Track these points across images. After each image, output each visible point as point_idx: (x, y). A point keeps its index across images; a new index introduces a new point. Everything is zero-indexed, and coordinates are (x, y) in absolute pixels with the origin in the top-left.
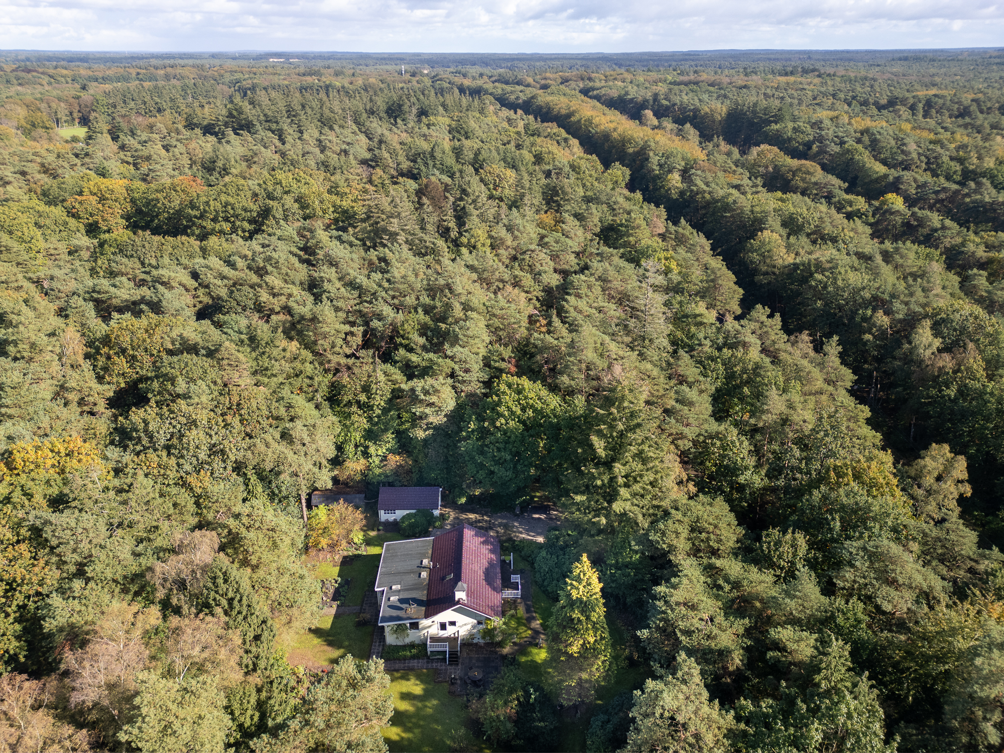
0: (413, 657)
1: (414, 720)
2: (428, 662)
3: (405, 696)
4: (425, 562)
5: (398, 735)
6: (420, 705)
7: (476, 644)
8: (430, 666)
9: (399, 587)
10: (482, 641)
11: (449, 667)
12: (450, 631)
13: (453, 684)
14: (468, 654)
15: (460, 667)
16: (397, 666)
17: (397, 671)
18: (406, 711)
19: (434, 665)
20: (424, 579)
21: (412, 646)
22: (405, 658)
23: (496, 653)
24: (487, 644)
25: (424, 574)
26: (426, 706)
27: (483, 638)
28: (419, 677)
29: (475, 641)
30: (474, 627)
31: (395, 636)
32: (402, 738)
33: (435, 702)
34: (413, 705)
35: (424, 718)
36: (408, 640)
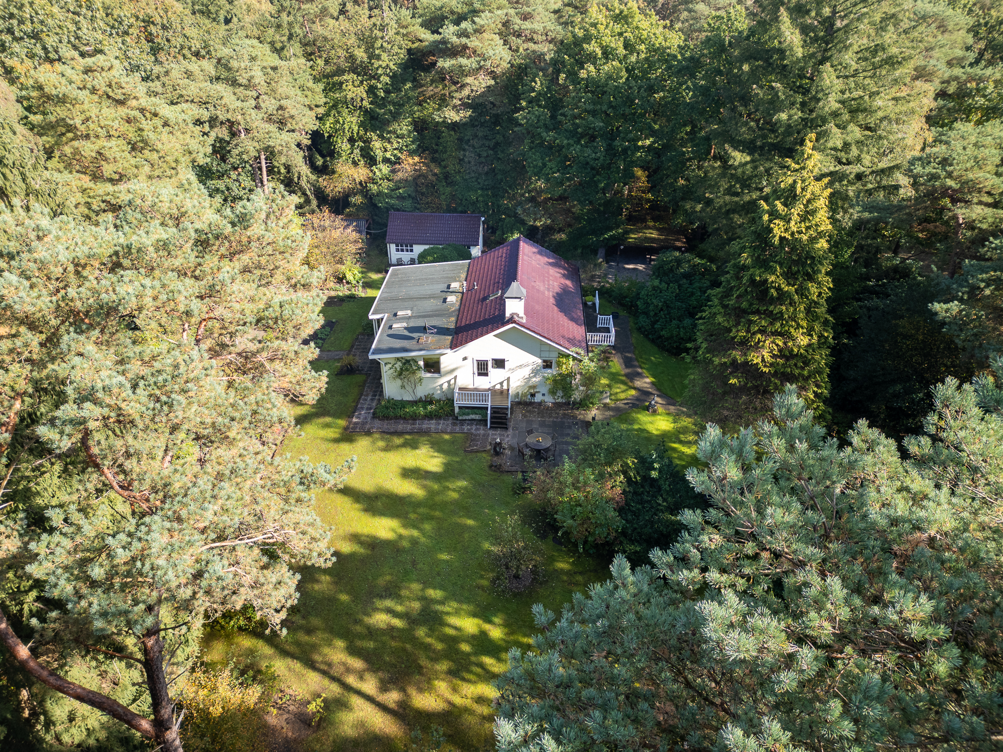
0: (429, 416)
1: (421, 510)
2: (454, 424)
3: (408, 473)
4: (455, 285)
5: (393, 530)
6: (436, 487)
7: (540, 404)
8: (457, 428)
9: (409, 313)
10: (549, 400)
11: (491, 432)
12: (495, 377)
13: (497, 454)
14: (524, 416)
15: (510, 432)
16: (400, 427)
17: (399, 434)
18: (410, 496)
19: (466, 428)
20: (453, 305)
21: (428, 401)
22: (414, 417)
23: (575, 417)
24: (557, 405)
25: (452, 299)
26: (448, 489)
27: (553, 392)
28: (438, 446)
29: (538, 398)
30: (535, 372)
31: (399, 382)
32: (401, 537)
33: (462, 483)
34: (424, 487)
35: (444, 506)
36: (421, 392)
